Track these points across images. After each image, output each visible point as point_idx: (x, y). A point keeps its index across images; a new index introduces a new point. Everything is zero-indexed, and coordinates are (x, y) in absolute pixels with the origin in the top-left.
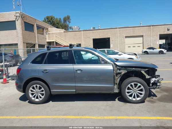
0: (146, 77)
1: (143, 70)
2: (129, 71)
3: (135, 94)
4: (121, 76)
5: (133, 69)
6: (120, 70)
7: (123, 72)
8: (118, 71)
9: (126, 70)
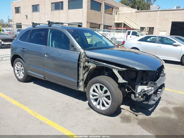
0: (119, 80)
1: (117, 69)
2: (98, 66)
3: (100, 100)
4: (89, 71)
5: (103, 65)
6: (88, 62)
7: (92, 66)
8: (87, 64)
9: (95, 64)
